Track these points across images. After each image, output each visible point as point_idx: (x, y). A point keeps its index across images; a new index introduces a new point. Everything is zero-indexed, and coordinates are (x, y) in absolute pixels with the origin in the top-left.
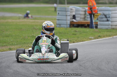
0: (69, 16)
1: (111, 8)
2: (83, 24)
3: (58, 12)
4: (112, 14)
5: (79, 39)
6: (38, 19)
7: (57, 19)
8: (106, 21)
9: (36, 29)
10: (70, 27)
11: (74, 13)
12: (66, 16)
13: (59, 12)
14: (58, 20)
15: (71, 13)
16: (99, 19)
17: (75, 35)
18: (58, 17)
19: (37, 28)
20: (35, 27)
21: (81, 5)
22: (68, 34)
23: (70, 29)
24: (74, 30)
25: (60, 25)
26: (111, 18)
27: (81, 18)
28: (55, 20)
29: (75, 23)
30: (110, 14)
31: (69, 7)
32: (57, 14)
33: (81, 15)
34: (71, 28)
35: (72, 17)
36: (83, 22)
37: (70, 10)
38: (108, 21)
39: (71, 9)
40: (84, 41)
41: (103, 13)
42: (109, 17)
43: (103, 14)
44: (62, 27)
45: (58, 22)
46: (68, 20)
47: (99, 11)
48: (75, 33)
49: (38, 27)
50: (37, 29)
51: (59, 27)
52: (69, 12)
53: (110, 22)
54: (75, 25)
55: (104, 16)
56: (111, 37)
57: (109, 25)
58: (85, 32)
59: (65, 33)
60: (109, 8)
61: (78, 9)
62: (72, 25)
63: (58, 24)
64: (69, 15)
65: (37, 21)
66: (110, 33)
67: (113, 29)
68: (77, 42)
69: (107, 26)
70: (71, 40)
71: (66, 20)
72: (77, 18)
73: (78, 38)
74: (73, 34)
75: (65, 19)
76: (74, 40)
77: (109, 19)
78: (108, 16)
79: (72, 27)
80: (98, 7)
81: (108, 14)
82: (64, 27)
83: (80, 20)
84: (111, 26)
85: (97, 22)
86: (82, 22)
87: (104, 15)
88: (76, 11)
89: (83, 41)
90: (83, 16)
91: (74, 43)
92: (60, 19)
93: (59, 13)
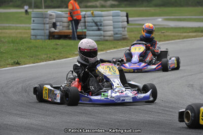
0: (47, 24)
1: (103, 13)
2: (66, 34)
3: (32, 19)
4: (104, 20)
5: (61, 55)
6: (6, 29)
7: (32, 28)
8: (97, 31)
9: (4, 43)
10: (49, 39)
11: (54, 21)
12: (44, 24)
13: (34, 19)
14: (34, 29)
15: (51, 20)
16: (87, 27)
17: (56, 49)
18: (32, 26)
19: (4, 41)
20: (2, 40)
21: (63, 10)
22: (46, 48)
23: (49, 41)
24: (54, 43)
25: (36, 36)
26: (103, 26)
27: (63, 27)
28: (29, 29)
29: (56, 34)
30: (102, 20)
31: (47, 12)
32: (32, 21)
33: (63, 22)
34: (51, 41)
35: (51, 25)
36: (67, 32)
37: (48, 16)
38: (99, 30)
39: (51, 15)
40: (68, 58)
41: (92, 19)
42: (101, 25)
43: (92, 21)
44: (38, 39)
45: (33, 32)
46: (47, 30)
47: (88, 17)
48: (56, 47)
49: (6, 40)
50: (6, 42)
51: (34, 39)
52: (48, 19)
53: (102, 32)
54: (56, 36)
55: (94, 24)
56: (104, 52)
57: (101, 36)
58: (69, 46)
59: (43, 47)
60: (100, 12)
61: (59, 14)
62: (52, 36)
63: (33, 36)
64: (47, 22)
65: (4, 31)
66: (103, 46)
67: (107, 40)
68: (59, 59)
69: (98, 37)
70: (51, 56)
71: (43, 30)
72: (58, 27)
73: (60, 53)
74: (53, 49)
75: (42, 28)
76: (55, 57)
77: (100, 27)
78: (98, 23)
79: (52, 39)
80: (86, 11)
81: (99, 21)
82: (41, 39)
83: (62, 30)
84: (104, 36)
85: (85, 32)
86: (64, 32)
87: (94, 22)
88: (57, 17)
89: (66, 58)
90: (66, 24)
91: (54, 60)
92: (35, 28)
93: (34, 21)
